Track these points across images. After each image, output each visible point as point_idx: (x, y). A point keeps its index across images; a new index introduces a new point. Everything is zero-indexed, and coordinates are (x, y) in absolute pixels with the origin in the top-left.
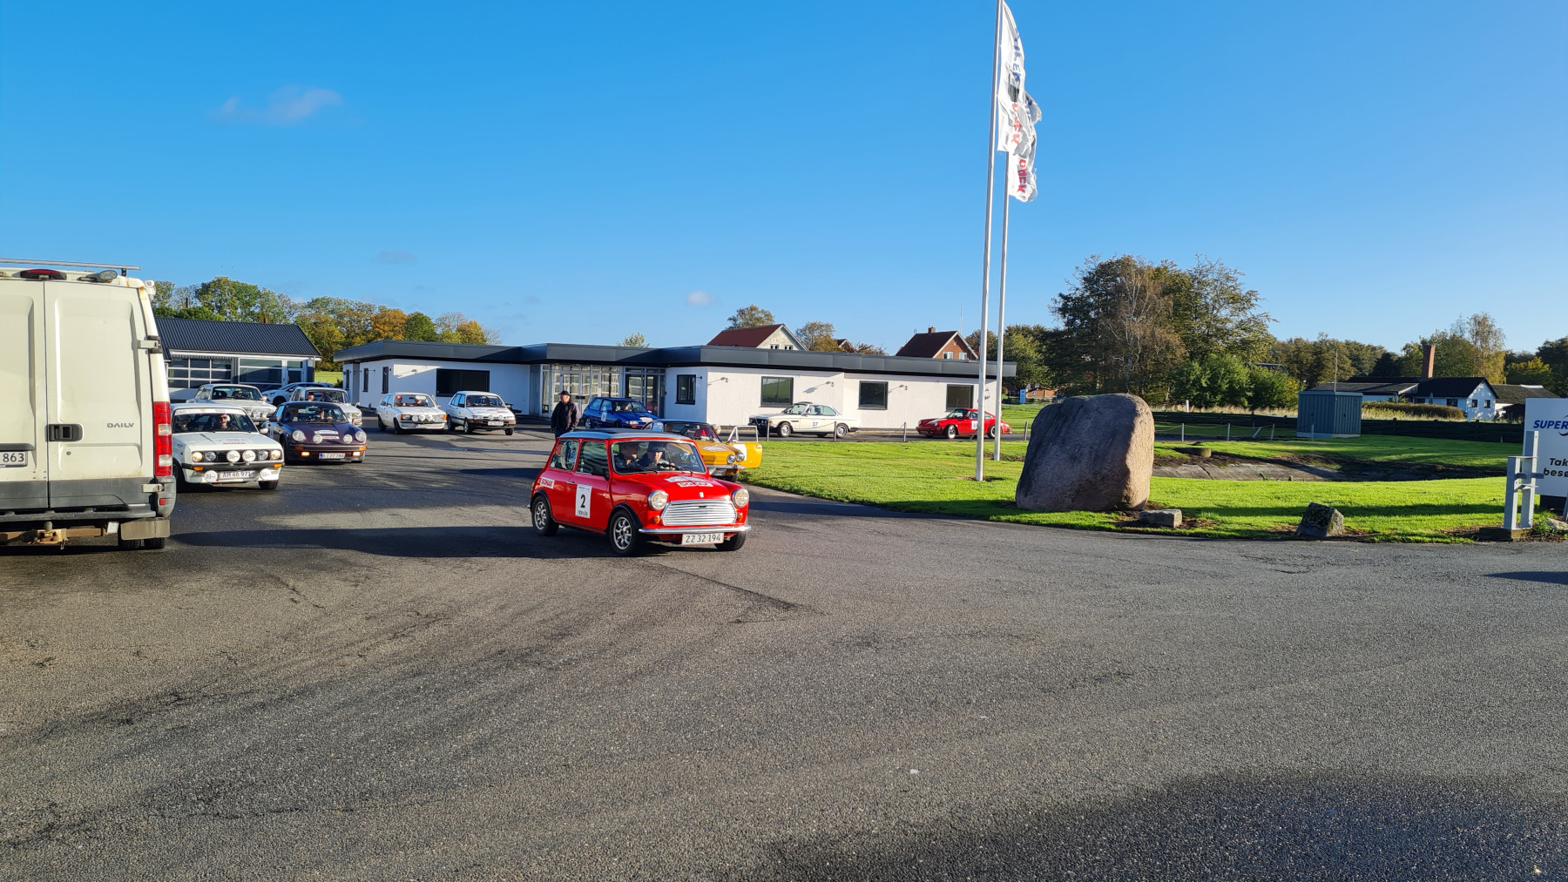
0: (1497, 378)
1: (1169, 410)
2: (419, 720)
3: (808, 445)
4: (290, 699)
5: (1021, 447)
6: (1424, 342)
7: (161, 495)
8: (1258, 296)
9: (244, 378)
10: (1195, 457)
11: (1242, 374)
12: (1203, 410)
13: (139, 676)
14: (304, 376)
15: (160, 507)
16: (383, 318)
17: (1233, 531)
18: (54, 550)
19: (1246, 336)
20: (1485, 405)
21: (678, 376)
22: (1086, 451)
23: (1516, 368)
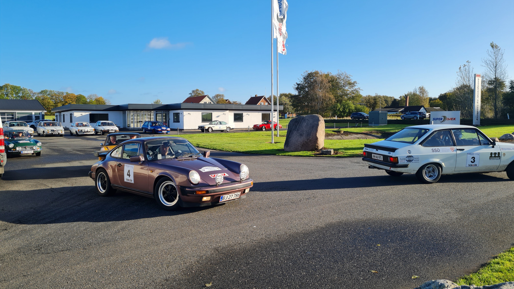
0: (427, 106)
1: (330, 119)
3: (218, 134)
5: (285, 132)
6: (405, 95)
7: (2, 159)
8: (357, 83)
9: (18, 119)
10: (339, 133)
11: (353, 107)
12: (341, 119)
13: (5, 216)
14: (41, 118)
15: (1, 163)
16: (68, 96)
17: (348, 155)
19: (354, 95)
21: (174, 113)
22: (305, 132)
23: (432, 102)
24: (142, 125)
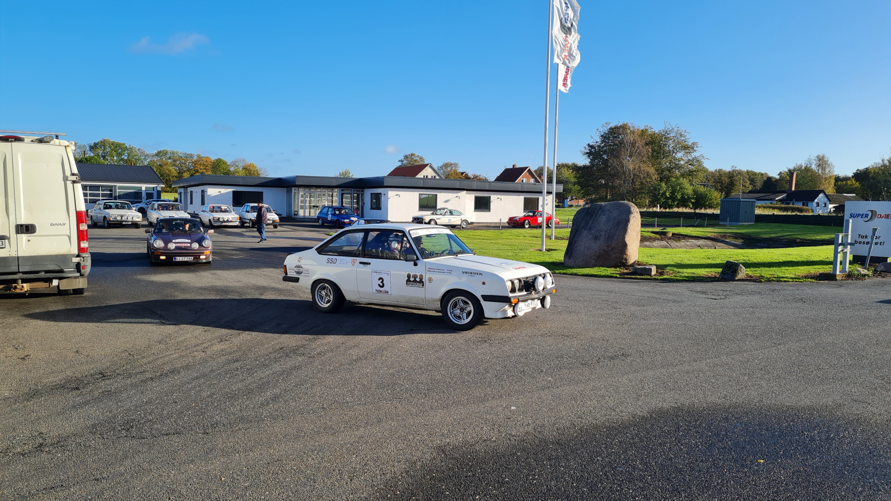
0: (830, 190)
1: (648, 210)
2: (240, 385)
4: (166, 375)
5: (567, 232)
6: (790, 171)
7: (82, 264)
8: (698, 145)
9: (120, 197)
10: (663, 236)
11: (689, 189)
12: (667, 210)
13: (80, 364)
14: (155, 196)
15: (82, 271)
16: (199, 161)
17: (684, 277)
18: (22, 296)
19: (693, 168)
20: (824, 205)
21: (371, 194)
22: (603, 233)
23: (841, 184)
24: (318, 212)
